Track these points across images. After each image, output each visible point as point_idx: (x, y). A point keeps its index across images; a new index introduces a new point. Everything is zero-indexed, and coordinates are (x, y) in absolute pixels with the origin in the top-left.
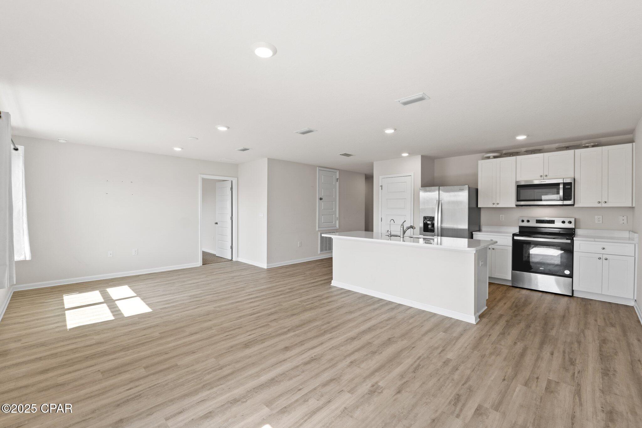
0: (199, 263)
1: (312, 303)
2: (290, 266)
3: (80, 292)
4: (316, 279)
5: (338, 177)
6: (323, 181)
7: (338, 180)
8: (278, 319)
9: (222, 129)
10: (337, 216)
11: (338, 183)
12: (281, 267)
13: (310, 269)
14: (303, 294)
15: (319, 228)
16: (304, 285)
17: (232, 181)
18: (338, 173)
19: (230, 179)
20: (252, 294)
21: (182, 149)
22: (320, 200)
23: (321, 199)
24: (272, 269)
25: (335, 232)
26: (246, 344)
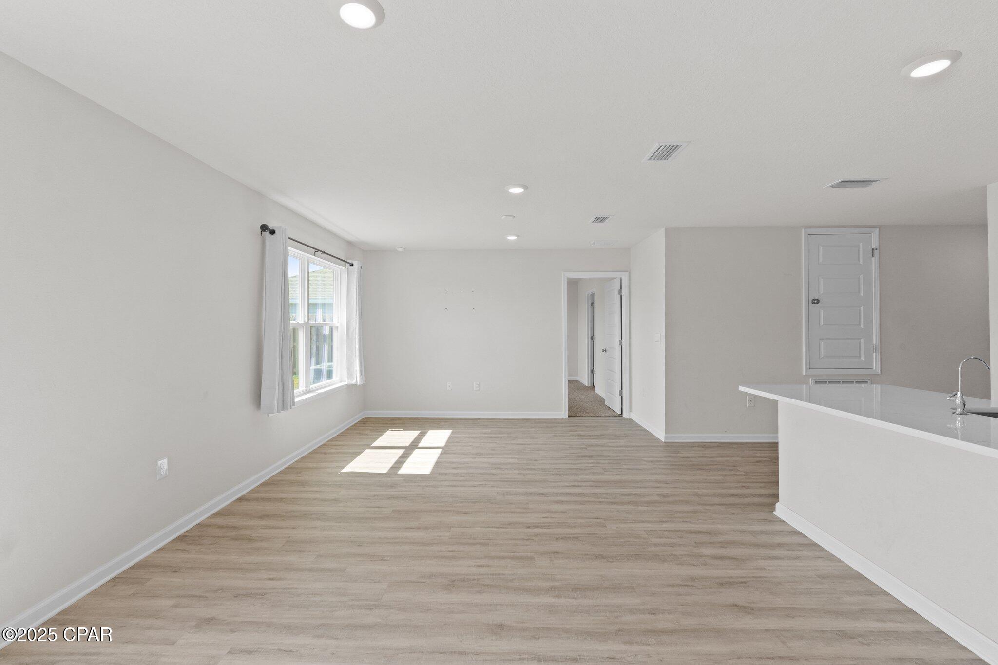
0: (563, 413)
1: (672, 545)
2: (720, 445)
3: (405, 430)
4: (748, 488)
5: (875, 244)
6: (821, 260)
7: (877, 253)
8: (562, 553)
9: (517, 190)
10: (875, 340)
11: (875, 261)
12: (697, 444)
13: (757, 462)
14: (678, 515)
15: (809, 367)
16: (699, 495)
17: (621, 278)
18: (875, 235)
19: (617, 275)
20: (579, 486)
21: (518, 236)
22: (814, 303)
23: (816, 302)
24: (674, 444)
25: (866, 383)
26: (453, 581)
